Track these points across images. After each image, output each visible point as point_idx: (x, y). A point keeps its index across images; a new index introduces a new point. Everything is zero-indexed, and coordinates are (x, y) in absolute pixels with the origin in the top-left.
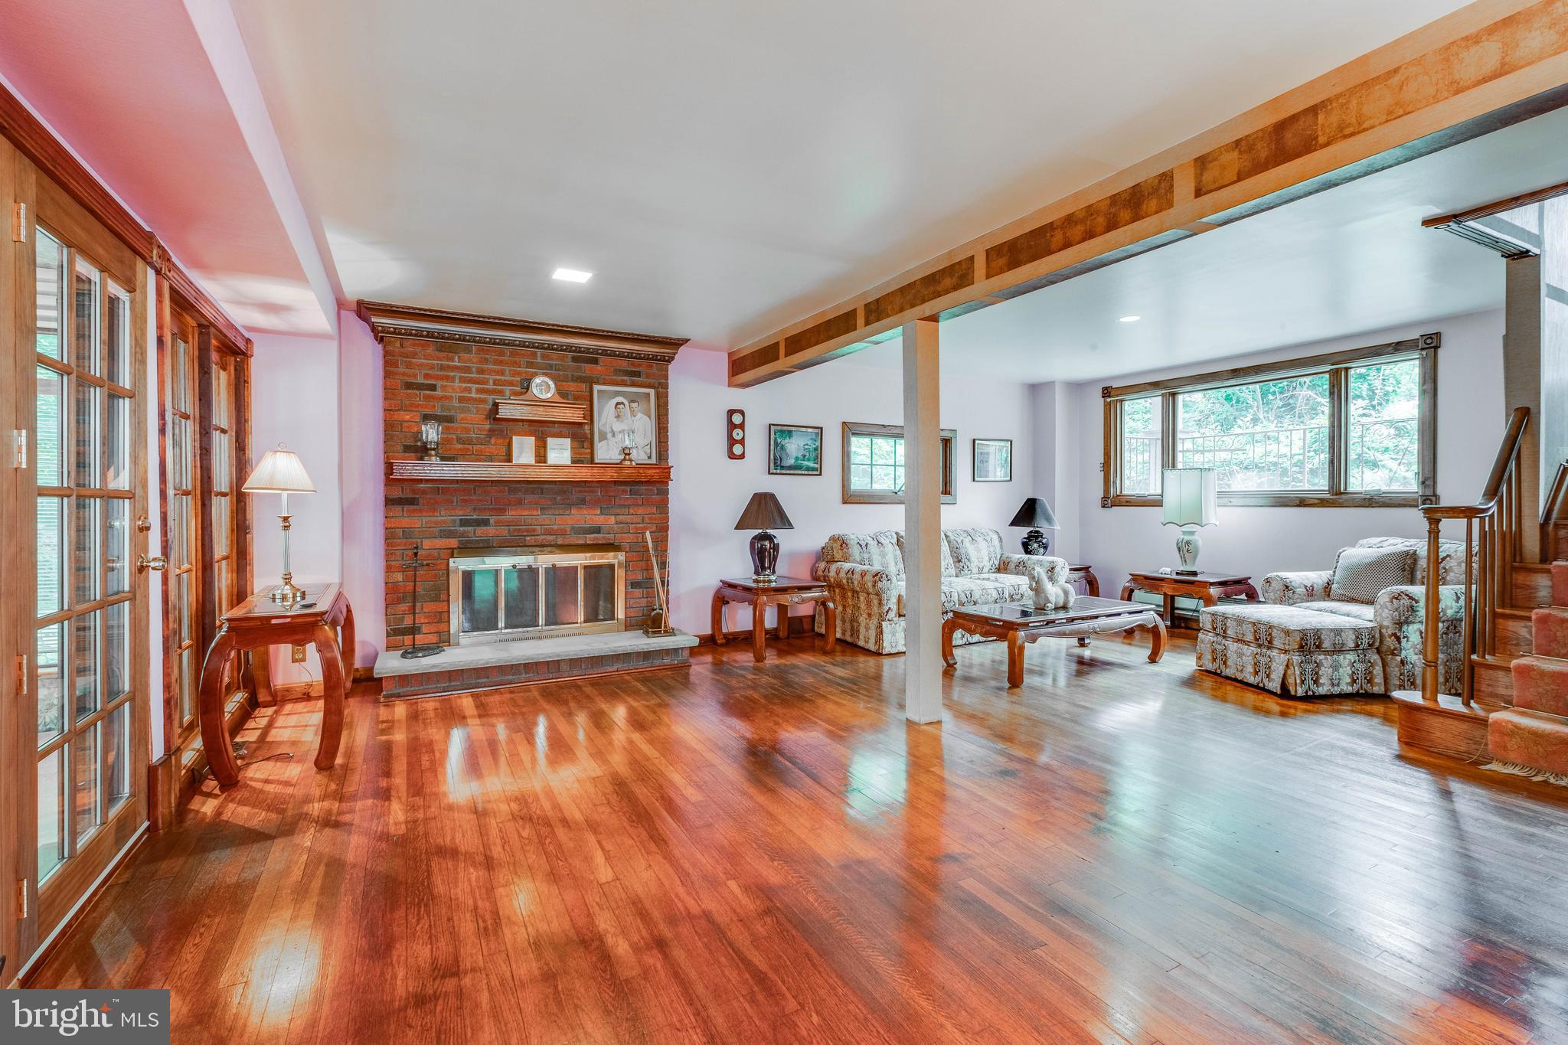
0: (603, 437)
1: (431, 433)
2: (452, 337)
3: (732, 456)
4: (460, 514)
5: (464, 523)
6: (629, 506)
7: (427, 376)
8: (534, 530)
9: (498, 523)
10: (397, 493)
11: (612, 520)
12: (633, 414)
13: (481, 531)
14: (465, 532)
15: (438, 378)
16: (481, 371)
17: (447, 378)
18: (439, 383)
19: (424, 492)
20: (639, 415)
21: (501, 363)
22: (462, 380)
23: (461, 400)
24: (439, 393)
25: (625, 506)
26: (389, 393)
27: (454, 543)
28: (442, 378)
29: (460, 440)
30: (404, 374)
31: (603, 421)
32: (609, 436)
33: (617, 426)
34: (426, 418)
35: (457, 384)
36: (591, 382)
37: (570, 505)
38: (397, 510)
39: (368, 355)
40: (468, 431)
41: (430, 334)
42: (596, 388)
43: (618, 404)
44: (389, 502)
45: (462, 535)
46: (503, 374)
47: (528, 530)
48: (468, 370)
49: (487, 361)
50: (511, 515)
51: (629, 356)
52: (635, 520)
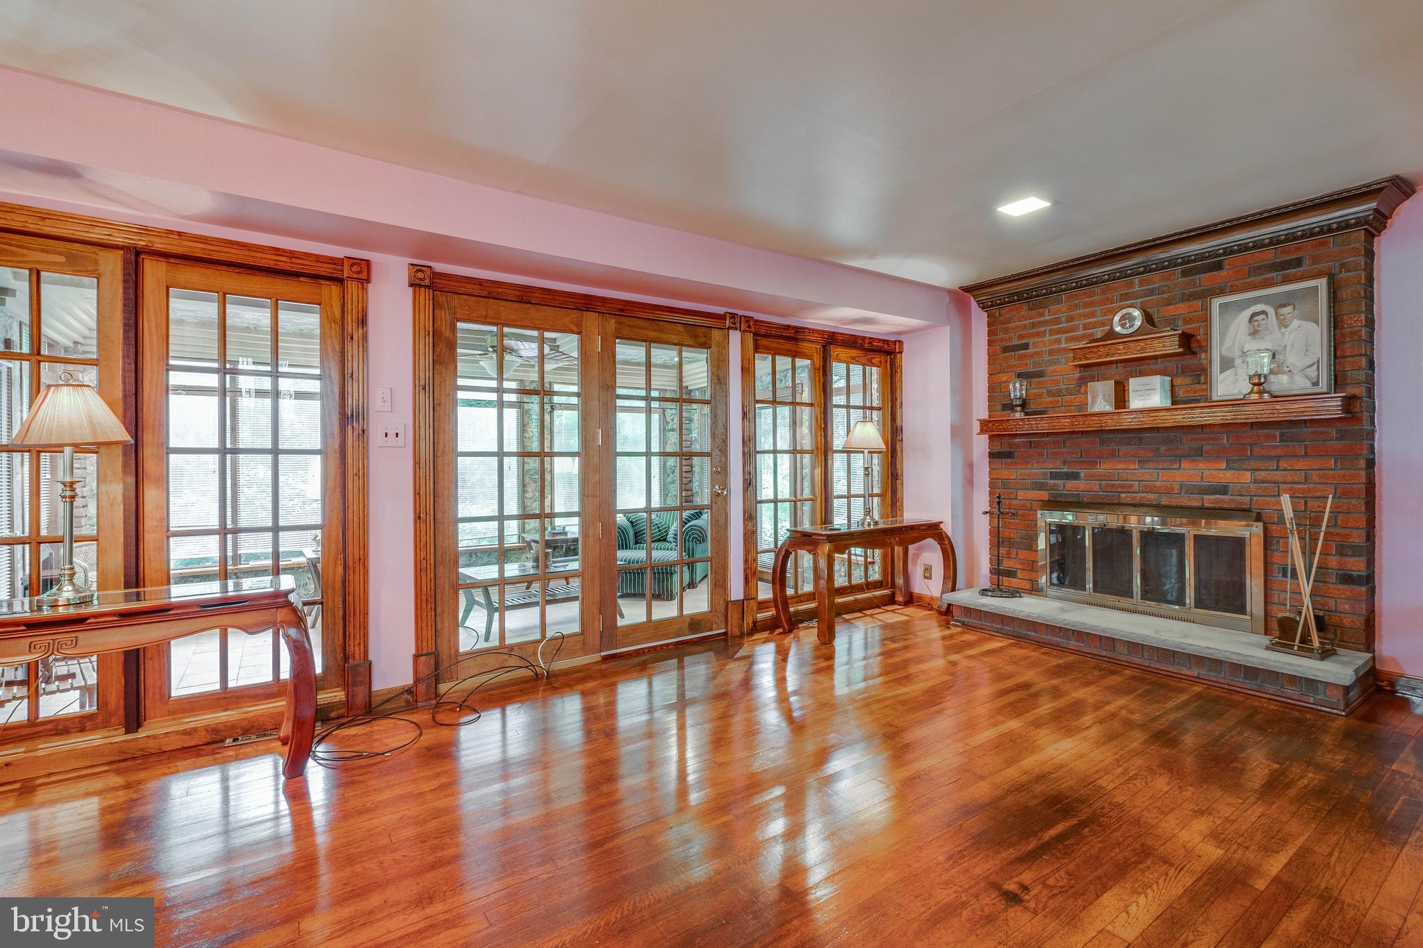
0: (1227, 364)
2: (1039, 293)
4: (1051, 466)
5: (1054, 476)
6: (1278, 458)
7: (1020, 337)
8: (1130, 486)
9: (1088, 477)
10: (999, 446)
11: (1247, 476)
12: (1283, 323)
13: (1071, 484)
14: (1055, 485)
15: (1029, 336)
16: (1070, 319)
17: (1038, 334)
18: (1031, 341)
19: (1018, 446)
21: (1092, 304)
22: (1052, 332)
23: (1051, 352)
24: (1031, 350)
25: (1270, 458)
26: (990, 359)
27: (1045, 495)
28: (1034, 335)
29: (1050, 394)
30: (1002, 340)
31: (1228, 343)
32: (1238, 362)
33: (1251, 345)
35: (1047, 338)
36: (1208, 294)
37: (1180, 458)
38: (1000, 465)
40: (1057, 382)
41: (1020, 296)
42: (1216, 303)
43: (1255, 314)
44: (994, 456)
45: (1053, 488)
46: (1093, 316)
47: (1122, 486)
48: (1058, 321)
49: (1076, 306)
50: (1103, 468)
51: (1274, 241)
52: (1289, 479)
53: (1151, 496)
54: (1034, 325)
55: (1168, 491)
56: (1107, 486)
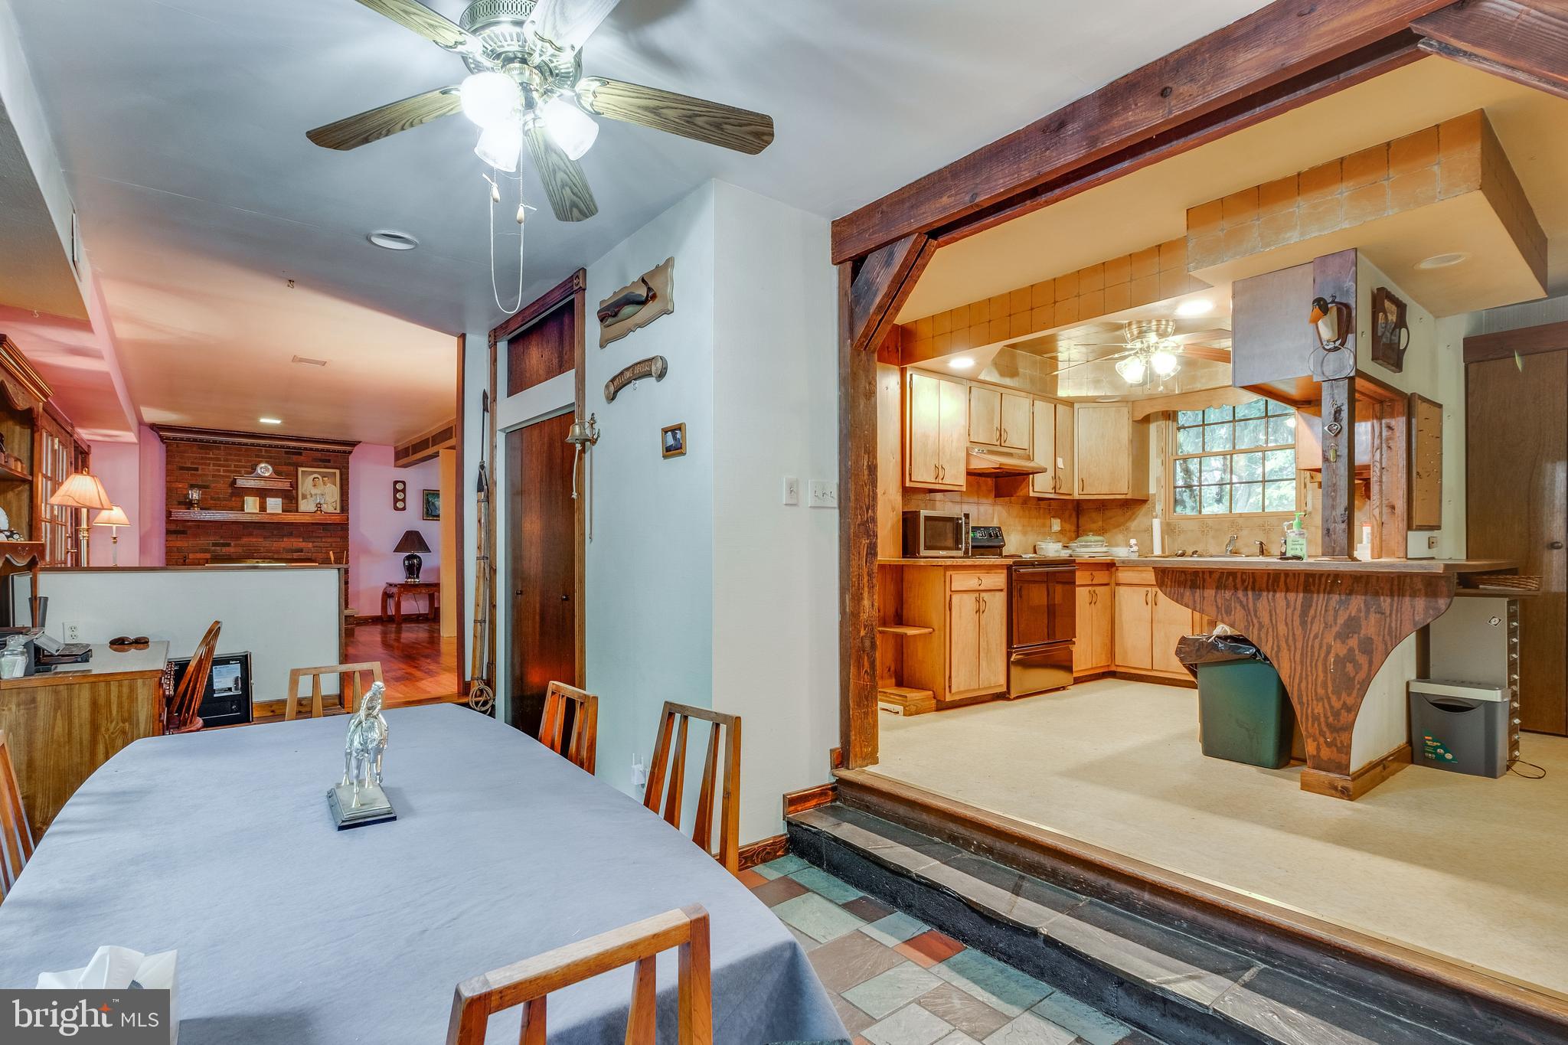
0: (304, 497)
1: (195, 495)
2: (208, 441)
3: (396, 509)
4: (212, 540)
5: (214, 545)
6: (321, 537)
7: (192, 463)
8: (260, 550)
9: (236, 546)
10: (173, 527)
11: (310, 545)
12: (325, 484)
13: (225, 550)
14: (215, 550)
15: (199, 464)
16: (226, 460)
17: (205, 464)
18: (200, 467)
19: (190, 527)
20: (329, 485)
21: (239, 455)
22: (214, 465)
23: (214, 476)
24: (200, 472)
25: (319, 537)
26: (169, 473)
27: (208, 556)
28: (202, 464)
29: (212, 498)
30: (179, 462)
31: (305, 488)
32: (308, 496)
33: (314, 491)
34: (192, 487)
35: (211, 467)
36: (297, 465)
37: (283, 536)
38: (173, 537)
39: (157, 451)
40: (218, 493)
41: (195, 440)
42: (300, 469)
43: (315, 478)
44: (168, 532)
45: (214, 551)
46: (239, 462)
47: (255, 550)
48: (218, 459)
49: (230, 454)
50: (245, 540)
51: (322, 450)
52: (326, 546)
53: (270, 554)
54: (202, 458)
55: (278, 552)
56: (247, 550)
